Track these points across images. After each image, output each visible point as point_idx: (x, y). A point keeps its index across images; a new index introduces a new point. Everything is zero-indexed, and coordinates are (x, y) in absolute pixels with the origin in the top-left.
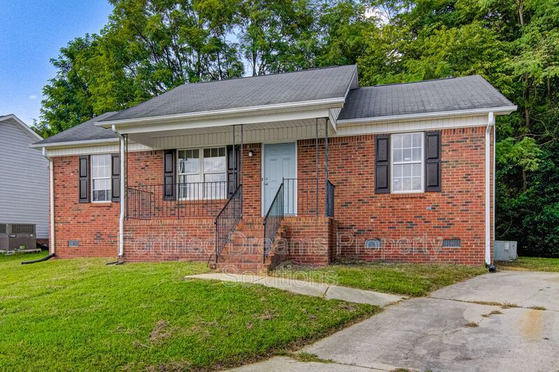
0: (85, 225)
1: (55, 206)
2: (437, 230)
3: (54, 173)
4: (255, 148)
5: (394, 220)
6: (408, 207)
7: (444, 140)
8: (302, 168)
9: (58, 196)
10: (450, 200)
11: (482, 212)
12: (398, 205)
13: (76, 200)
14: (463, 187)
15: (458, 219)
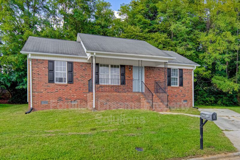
0: (52, 93)
1: (33, 84)
2: (182, 98)
3: (32, 67)
4: (131, 67)
5: (172, 94)
6: (175, 90)
7: (183, 72)
8: (146, 76)
9: (34, 79)
10: (185, 89)
11: (192, 93)
12: (173, 90)
13: (47, 81)
14: (187, 86)
15: (186, 94)
